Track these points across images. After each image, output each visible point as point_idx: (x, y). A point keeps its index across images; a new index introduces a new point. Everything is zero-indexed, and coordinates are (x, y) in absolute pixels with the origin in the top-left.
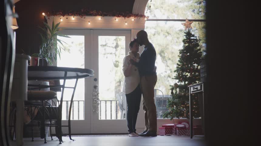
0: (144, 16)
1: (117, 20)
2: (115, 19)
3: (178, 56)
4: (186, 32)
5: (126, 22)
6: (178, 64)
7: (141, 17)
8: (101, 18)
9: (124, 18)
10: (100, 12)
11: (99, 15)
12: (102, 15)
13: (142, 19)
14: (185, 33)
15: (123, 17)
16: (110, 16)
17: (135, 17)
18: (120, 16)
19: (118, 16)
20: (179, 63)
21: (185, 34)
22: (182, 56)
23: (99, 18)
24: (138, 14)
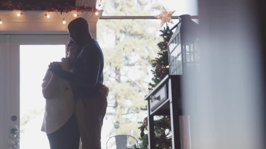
0: (95, 10)
1: (48, 16)
2: (46, 15)
3: (152, 71)
4: (163, 29)
5: (64, 19)
6: (150, 84)
7: (89, 11)
8: (21, 14)
9: (59, 13)
10: (20, 3)
11: (18, 9)
12: (23, 8)
13: (90, 13)
14: (161, 31)
15: (59, 11)
16: (36, 10)
17: (78, 11)
18: (52, 9)
19: (50, 10)
20: (153, 83)
21: (162, 33)
22: (156, 70)
23: (18, 14)
24: (84, 6)
